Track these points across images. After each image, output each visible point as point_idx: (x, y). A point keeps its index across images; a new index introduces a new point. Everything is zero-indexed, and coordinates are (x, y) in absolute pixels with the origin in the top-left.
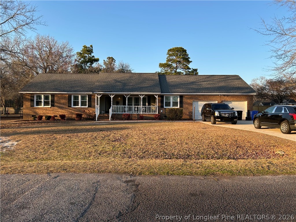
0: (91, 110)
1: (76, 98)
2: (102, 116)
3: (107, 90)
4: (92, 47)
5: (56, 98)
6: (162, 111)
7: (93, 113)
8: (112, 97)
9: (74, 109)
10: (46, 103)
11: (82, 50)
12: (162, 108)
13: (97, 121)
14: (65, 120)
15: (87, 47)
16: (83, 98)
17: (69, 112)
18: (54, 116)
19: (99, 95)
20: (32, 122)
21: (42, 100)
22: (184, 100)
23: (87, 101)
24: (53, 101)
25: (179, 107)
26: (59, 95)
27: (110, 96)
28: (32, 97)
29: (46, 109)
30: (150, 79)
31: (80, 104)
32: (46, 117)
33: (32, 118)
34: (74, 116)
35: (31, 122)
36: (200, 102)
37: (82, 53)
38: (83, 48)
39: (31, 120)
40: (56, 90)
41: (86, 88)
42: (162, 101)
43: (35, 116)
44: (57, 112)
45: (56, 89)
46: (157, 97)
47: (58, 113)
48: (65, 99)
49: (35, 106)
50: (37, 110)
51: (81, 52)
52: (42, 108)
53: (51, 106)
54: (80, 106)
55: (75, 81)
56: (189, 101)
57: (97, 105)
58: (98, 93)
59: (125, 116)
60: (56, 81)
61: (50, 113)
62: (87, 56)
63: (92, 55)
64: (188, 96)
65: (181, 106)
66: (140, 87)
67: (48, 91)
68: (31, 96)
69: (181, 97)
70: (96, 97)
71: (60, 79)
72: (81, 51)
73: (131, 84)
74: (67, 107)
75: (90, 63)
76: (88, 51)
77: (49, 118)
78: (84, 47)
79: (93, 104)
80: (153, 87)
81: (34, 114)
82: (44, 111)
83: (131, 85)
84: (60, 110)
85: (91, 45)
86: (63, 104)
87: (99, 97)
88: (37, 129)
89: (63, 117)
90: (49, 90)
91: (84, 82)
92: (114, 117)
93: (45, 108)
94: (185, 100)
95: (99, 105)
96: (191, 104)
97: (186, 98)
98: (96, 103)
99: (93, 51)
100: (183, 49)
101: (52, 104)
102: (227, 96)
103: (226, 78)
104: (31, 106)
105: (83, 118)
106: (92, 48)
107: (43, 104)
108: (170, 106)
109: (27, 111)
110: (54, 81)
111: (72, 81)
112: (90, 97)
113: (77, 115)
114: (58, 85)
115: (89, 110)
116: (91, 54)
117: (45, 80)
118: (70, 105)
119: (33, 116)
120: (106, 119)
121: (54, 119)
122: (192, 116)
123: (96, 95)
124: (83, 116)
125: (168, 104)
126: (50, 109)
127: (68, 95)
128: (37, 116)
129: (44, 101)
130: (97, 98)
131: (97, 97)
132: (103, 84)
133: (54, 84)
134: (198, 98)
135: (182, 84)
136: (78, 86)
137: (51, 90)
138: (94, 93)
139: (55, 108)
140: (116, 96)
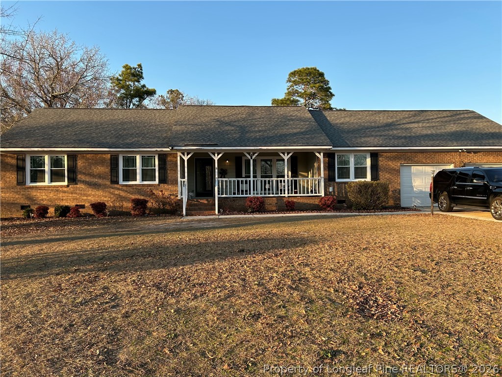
0: (167, 190)
1: (130, 162)
2: (196, 205)
3: (204, 140)
4: (141, 67)
5: (80, 163)
6: (331, 189)
7: (172, 197)
8: (216, 158)
9: (125, 188)
10: (56, 175)
11: (120, 73)
12: (332, 183)
13: (187, 215)
14: (105, 215)
15: (132, 67)
16: (146, 161)
17: (112, 196)
18: (77, 205)
19: (186, 154)
20: (22, 223)
21: (47, 168)
22: (380, 163)
23: (157, 168)
24: (72, 170)
25: (369, 179)
26: (88, 156)
27: (213, 156)
28: (20, 159)
29: (57, 189)
30: (294, 118)
31: (139, 177)
32: (56, 210)
33: (21, 214)
34: (128, 205)
35: (18, 222)
36: (415, 167)
37: (121, 80)
38: (124, 69)
39: (18, 219)
40: (81, 143)
41: (151, 138)
42: (330, 167)
43: (29, 206)
44: (85, 195)
45: (79, 140)
46: (321, 156)
47: (85, 198)
48: (103, 165)
49: (29, 184)
50: (34, 193)
51: (120, 78)
52: (45, 187)
53: (68, 182)
54: (138, 181)
55: (123, 123)
56: (393, 164)
57: (183, 177)
58: (184, 148)
59: (251, 202)
60: (78, 125)
61: (66, 200)
62: (132, 84)
63: (142, 82)
64: (389, 154)
65: (375, 177)
66: (279, 134)
67: (60, 146)
68: (17, 159)
69: (374, 155)
70: (179, 158)
71: (86, 119)
72: (120, 76)
73: (256, 129)
74: (108, 183)
75: (137, 99)
76: (133, 75)
77: (64, 211)
78: (124, 67)
79: (170, 174)
80: (308, 135)
81: (27, 203)
82: (51, 195)
83: (256, 132)
84: (91, 191)
85: (139, 63)
86: (100, 176)
87: (186, 158)
88: (35, 249)
89: (99, 207)
90: (62, 144)
91: (145, 126)
92: (227, 206)
93: (55, 187)
94: (382, 162)
95: (186, 178)
96: (397, 172)
97: (387, 158)
98: (179, 173)
99: (144, 75)
100: (318, 71)
101: (72, 176)
102: (476, 152)
103: (451, 116)
104: (19, 183)
105: (151, 209)
106: (141, 70)
107: (47, 177)
108: (349, 178)
109: (8, 194)
110: (72, 124)
111: (115, 124)
112: (163, 157)
113: (135, 204)
114: (84, 132)
115: (162, 191)
116: (139, 82)
117: (52, 122)
118: (115, 179)
119: (23, 207)
120: (207, 210)
121: (79, 215)
122: (399, 199)
123: (179, 154)
124: (149, 205)
125: (344, 173)
126: (65, 189)
127: (111, 156)
128: (34, 208)
129: (51, 170)
130: (182, 161)
131: (181, 158)
132: (191, 128)
133: (75, 132)
134: (413, 158)
135: (367, 129)
136: (133, 134)
137: (67, 143)
138: (175, 148)
139: (78, 186)
140: (226, 156)
